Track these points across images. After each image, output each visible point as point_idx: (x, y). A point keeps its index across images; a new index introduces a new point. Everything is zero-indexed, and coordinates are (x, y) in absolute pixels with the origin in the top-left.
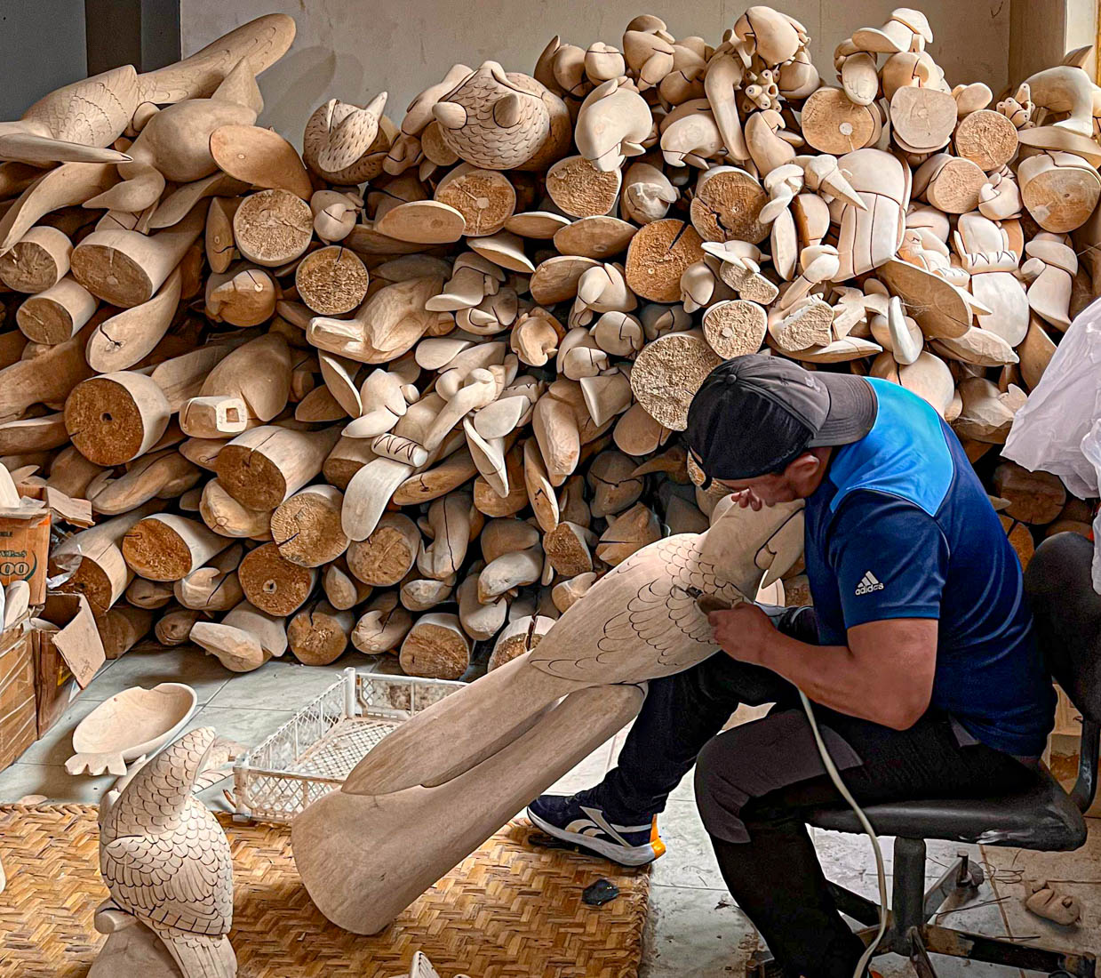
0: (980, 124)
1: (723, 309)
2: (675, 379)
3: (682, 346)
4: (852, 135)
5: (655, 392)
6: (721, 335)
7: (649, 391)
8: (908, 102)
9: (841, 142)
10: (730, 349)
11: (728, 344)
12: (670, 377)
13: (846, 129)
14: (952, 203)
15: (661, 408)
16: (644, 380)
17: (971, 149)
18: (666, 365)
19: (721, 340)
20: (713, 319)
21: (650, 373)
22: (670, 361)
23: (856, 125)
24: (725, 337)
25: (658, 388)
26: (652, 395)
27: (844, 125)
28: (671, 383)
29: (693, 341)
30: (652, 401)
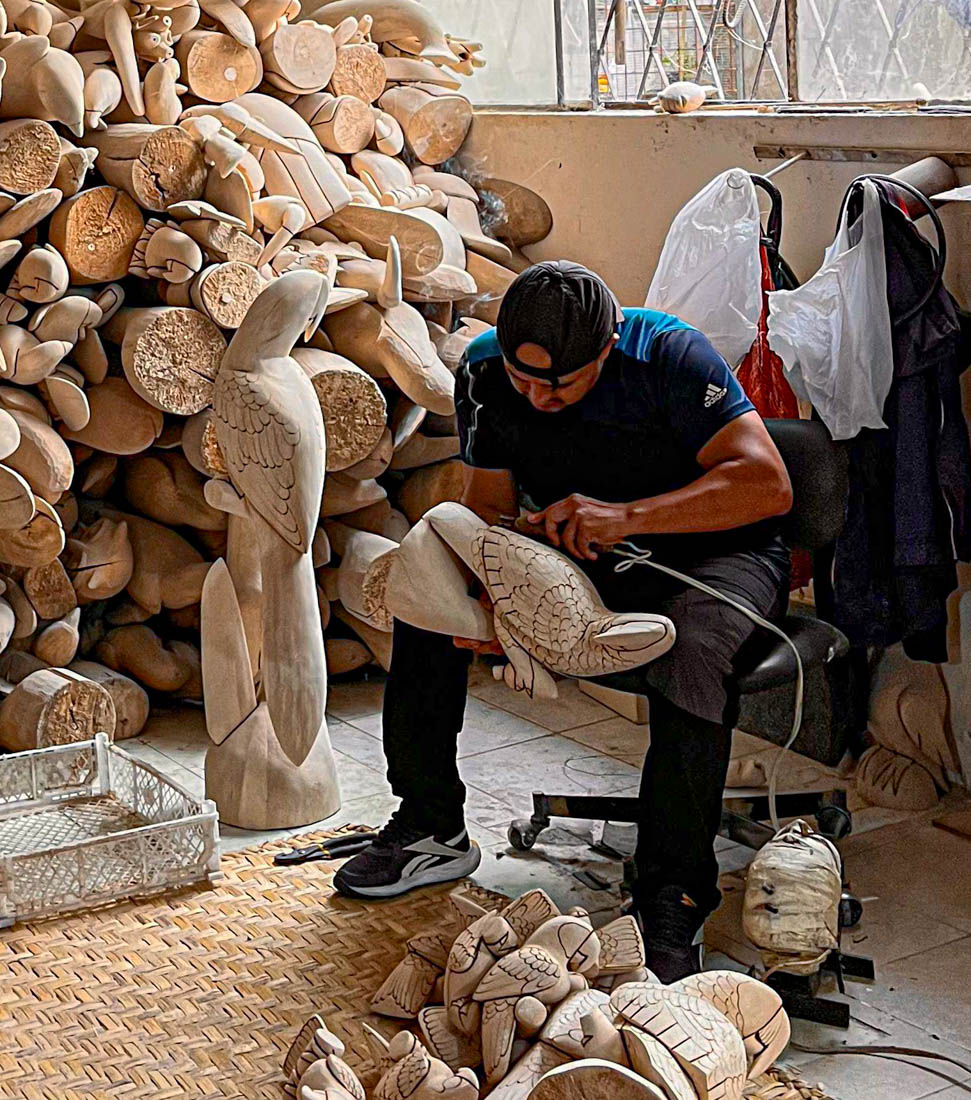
0: (354, 60)
1: (218, 273)
2: (179, 358)
3: (181, 319)
4: (236, 81)
5: (161, 375)
6: (221, 301)
7: (154, 376)
8: (289, 40)
9: (226, 88)
10: (232, 316)
11: (229, 311)
12: (173, 355)
13: (231, 74)
14: (349, 143)
15: (168, 392)
16: (148, 364)
17: (347, 87)
18: (167, 343)
19: (222, 307)
20: (211, 286)
21: (153, 355)
22: (170, 337)
23: (239, 70)
24: (225, 304)
25: (163, 371)
26: (158, 379)
27: (229, 69)
28: (174, 362)
29: (190, 312)
30: (158, 385)
